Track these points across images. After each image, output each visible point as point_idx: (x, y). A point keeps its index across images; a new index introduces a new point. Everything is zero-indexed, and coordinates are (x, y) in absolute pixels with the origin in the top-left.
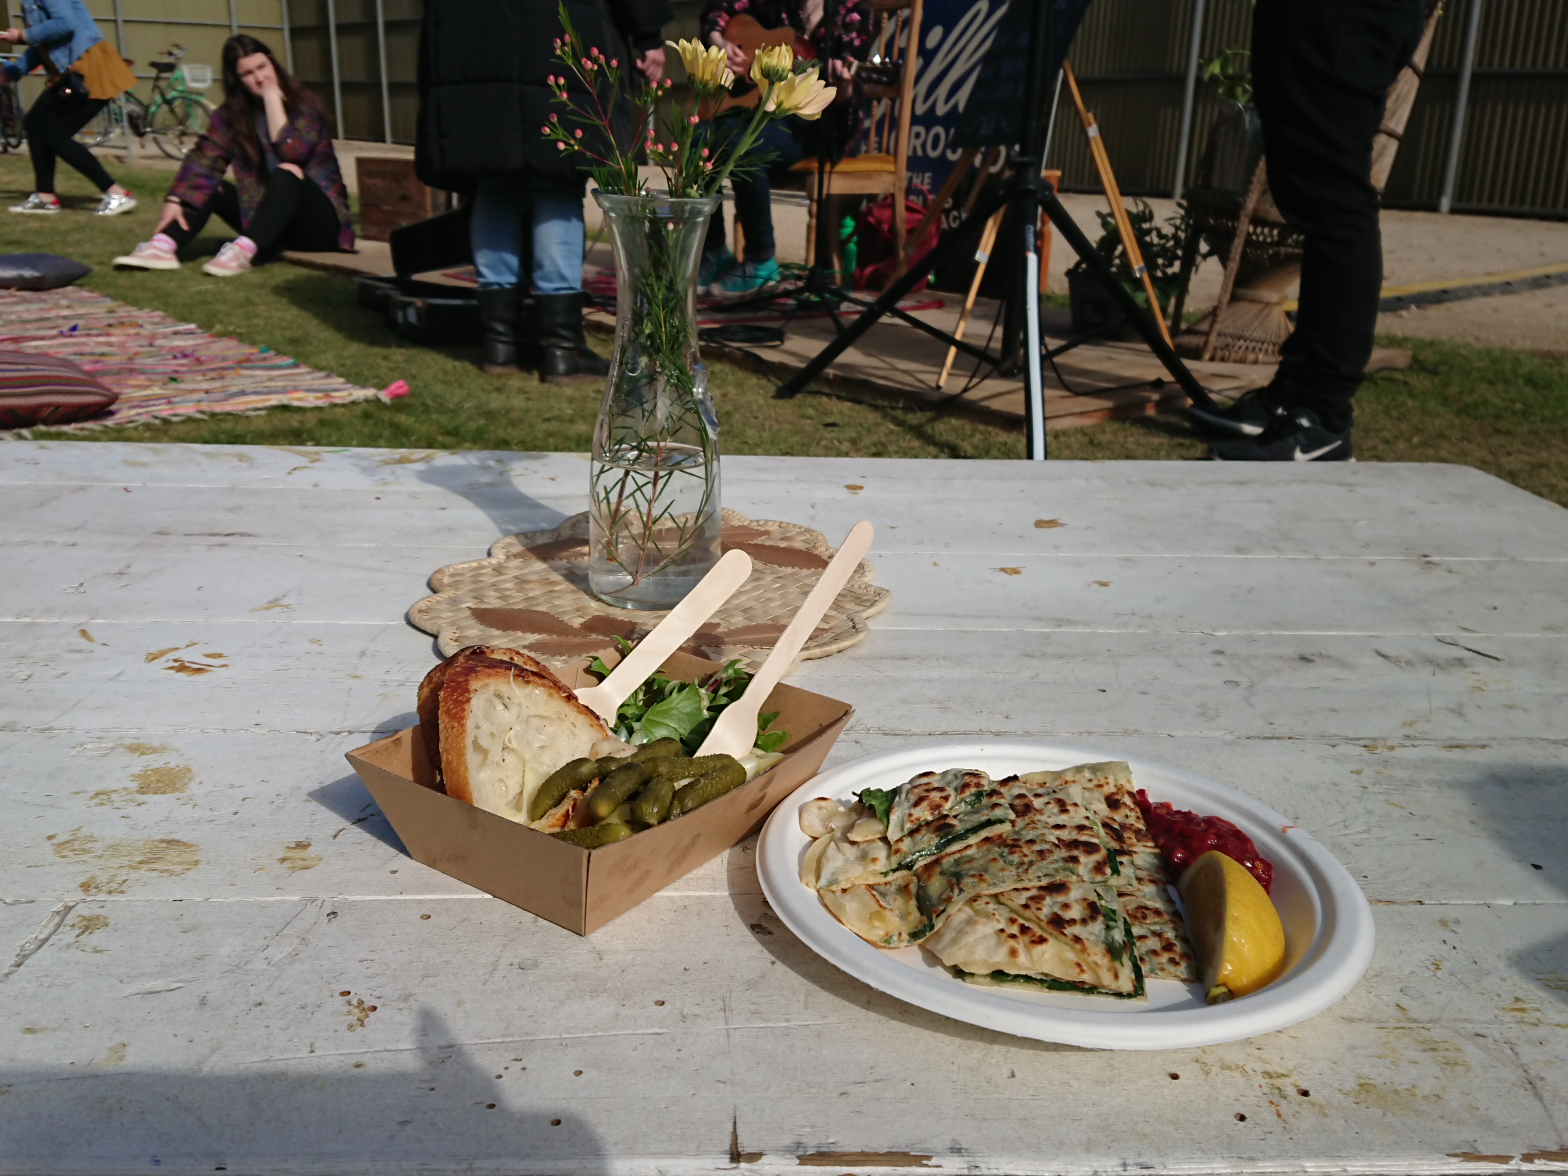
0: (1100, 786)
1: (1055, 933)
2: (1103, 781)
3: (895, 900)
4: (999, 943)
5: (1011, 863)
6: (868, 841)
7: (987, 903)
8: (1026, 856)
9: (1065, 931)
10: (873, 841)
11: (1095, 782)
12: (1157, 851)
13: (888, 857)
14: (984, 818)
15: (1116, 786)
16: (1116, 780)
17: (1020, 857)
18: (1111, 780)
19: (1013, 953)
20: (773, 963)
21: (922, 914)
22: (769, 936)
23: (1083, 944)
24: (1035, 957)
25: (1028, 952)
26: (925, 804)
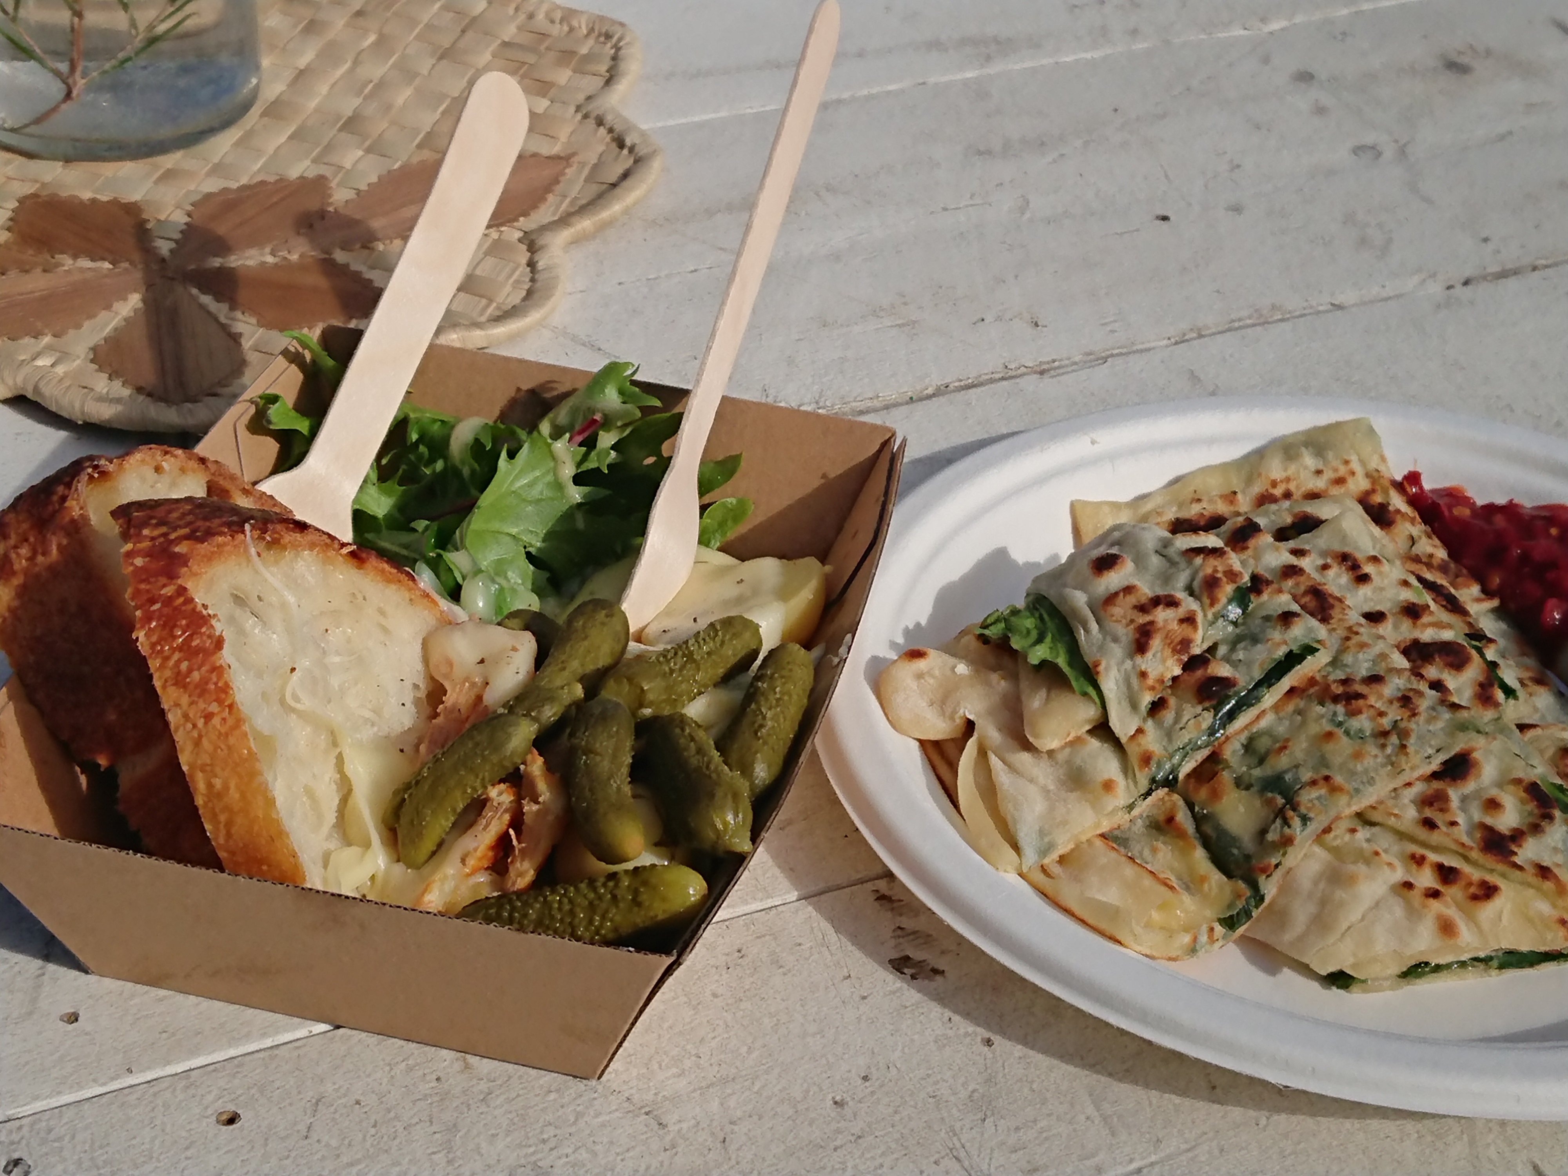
0: (1340, 481)
1: (1501, 867)
2: (1342, 471)
3: (1154, 850)
4: (1413, 914)
5: (1360, 736)
6: (1071, 744)
7: (1353, 831)
8: (1381, 714)
9: (1517, 860)
10: (1078, 740)
11: (1329, 475)
12: (1495, 603)
13: (1126, 768)
14: (1281, 652)
15: (1368, 475)
16: (1362, 462)
17: (1372, 719)
18: (1355, 466)
19: (1447, 928)
20: (988, 1042)
21: (1229, 875)
22: (939, 978)
23: (1556, 877)
24: (1486, 926)
25: (1471, 918)
26: (1156, 643)
